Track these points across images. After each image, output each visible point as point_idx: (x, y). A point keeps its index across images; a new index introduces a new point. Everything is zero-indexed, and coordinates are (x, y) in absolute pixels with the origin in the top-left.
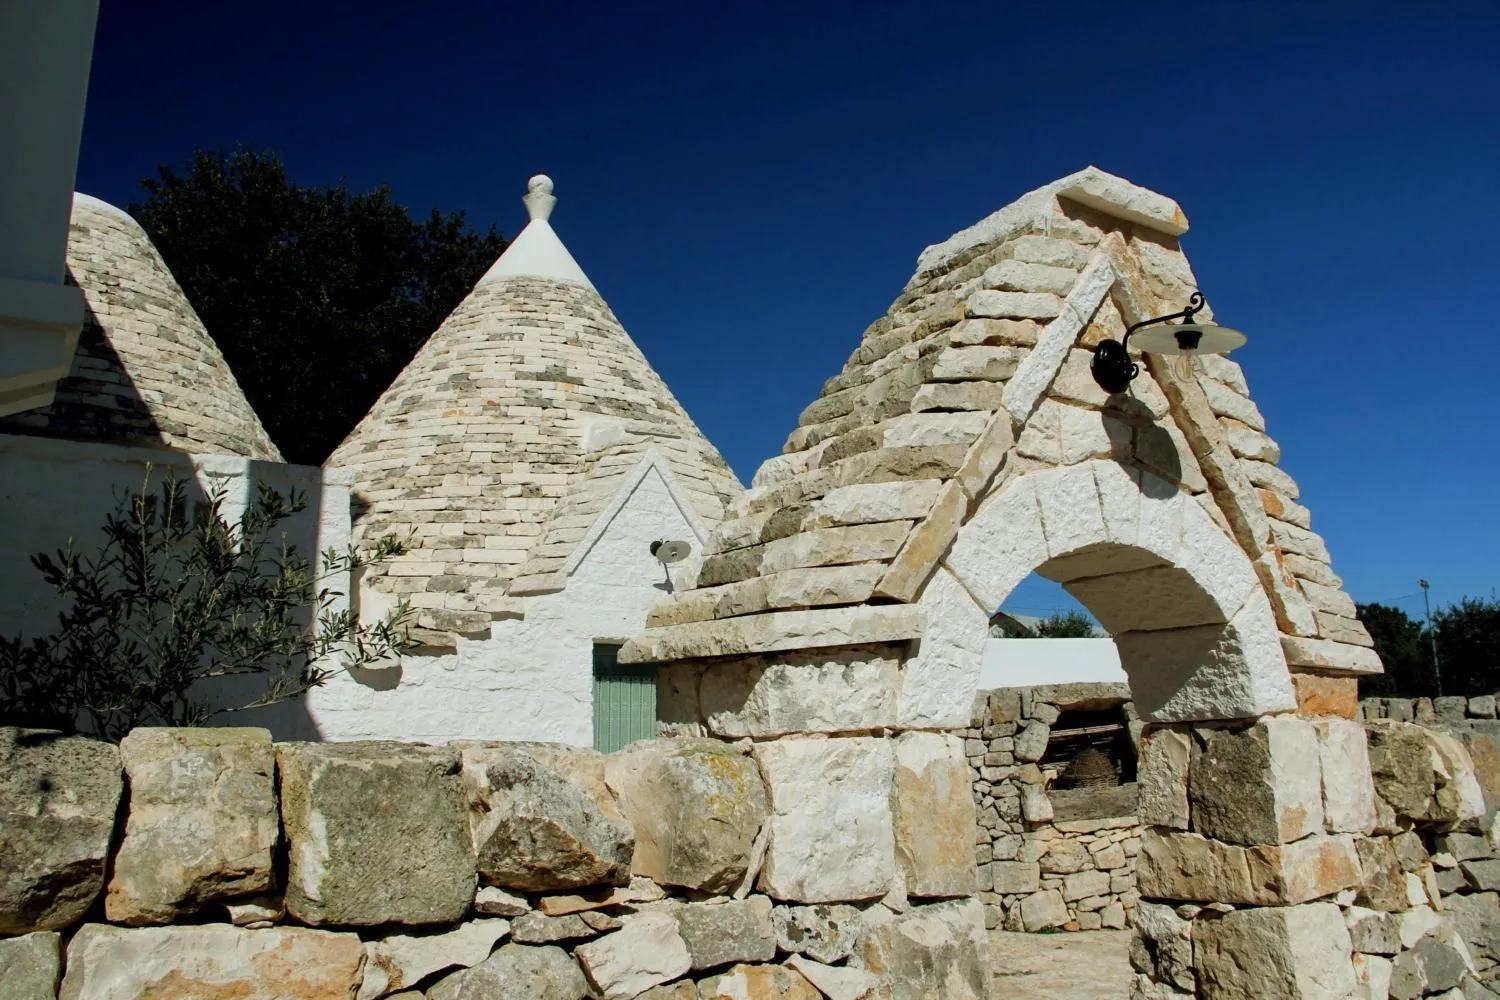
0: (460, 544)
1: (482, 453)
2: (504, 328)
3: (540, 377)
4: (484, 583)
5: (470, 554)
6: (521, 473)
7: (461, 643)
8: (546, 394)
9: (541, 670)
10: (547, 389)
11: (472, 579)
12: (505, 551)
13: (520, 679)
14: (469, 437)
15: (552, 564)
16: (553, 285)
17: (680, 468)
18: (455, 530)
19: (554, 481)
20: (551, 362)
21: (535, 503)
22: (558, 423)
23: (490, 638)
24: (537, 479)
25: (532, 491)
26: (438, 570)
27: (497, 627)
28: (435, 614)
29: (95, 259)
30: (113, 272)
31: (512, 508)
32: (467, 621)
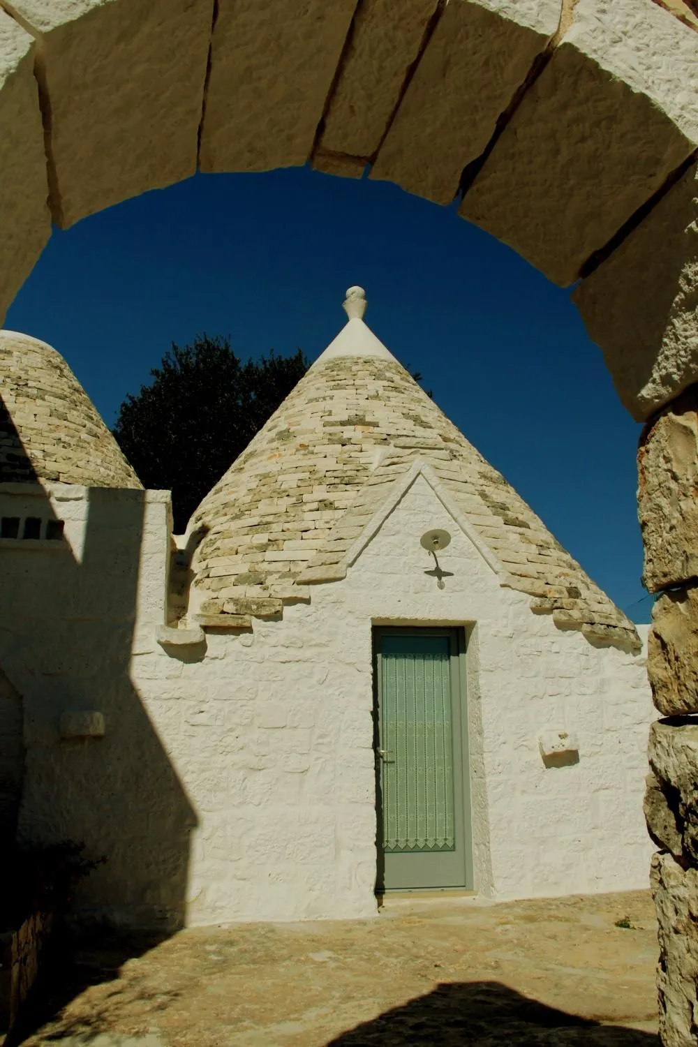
0: (263, 548)
1: (290, 481)
2: (321, 394)
3: (343, 424)
4: (277, 576)
5: (270, 555)
6: (320, 493)
7: (256, 623)
8: (345, 436)
9: (324, 645)
10: (348, 432)
11: (269, 573)
12: (299, 551)
13: (308, 653)
14: (282, 472)
15: (334, 557)
16: (361, 361)
17: (444, 474)
18: (262, 538)
19: (344, 497)
20: (354, 412)
21: (328, 514)
22: (353, 454)
23: (282, 620)
24: (331, 497)
25: (326, 505)
26: (243, 569)
27: (288, 611)
28: (235, 601)
29: (12, 369)
30: (24, 376)
31: (308, 519)
32: (261, 605)
